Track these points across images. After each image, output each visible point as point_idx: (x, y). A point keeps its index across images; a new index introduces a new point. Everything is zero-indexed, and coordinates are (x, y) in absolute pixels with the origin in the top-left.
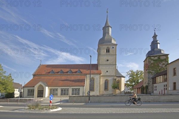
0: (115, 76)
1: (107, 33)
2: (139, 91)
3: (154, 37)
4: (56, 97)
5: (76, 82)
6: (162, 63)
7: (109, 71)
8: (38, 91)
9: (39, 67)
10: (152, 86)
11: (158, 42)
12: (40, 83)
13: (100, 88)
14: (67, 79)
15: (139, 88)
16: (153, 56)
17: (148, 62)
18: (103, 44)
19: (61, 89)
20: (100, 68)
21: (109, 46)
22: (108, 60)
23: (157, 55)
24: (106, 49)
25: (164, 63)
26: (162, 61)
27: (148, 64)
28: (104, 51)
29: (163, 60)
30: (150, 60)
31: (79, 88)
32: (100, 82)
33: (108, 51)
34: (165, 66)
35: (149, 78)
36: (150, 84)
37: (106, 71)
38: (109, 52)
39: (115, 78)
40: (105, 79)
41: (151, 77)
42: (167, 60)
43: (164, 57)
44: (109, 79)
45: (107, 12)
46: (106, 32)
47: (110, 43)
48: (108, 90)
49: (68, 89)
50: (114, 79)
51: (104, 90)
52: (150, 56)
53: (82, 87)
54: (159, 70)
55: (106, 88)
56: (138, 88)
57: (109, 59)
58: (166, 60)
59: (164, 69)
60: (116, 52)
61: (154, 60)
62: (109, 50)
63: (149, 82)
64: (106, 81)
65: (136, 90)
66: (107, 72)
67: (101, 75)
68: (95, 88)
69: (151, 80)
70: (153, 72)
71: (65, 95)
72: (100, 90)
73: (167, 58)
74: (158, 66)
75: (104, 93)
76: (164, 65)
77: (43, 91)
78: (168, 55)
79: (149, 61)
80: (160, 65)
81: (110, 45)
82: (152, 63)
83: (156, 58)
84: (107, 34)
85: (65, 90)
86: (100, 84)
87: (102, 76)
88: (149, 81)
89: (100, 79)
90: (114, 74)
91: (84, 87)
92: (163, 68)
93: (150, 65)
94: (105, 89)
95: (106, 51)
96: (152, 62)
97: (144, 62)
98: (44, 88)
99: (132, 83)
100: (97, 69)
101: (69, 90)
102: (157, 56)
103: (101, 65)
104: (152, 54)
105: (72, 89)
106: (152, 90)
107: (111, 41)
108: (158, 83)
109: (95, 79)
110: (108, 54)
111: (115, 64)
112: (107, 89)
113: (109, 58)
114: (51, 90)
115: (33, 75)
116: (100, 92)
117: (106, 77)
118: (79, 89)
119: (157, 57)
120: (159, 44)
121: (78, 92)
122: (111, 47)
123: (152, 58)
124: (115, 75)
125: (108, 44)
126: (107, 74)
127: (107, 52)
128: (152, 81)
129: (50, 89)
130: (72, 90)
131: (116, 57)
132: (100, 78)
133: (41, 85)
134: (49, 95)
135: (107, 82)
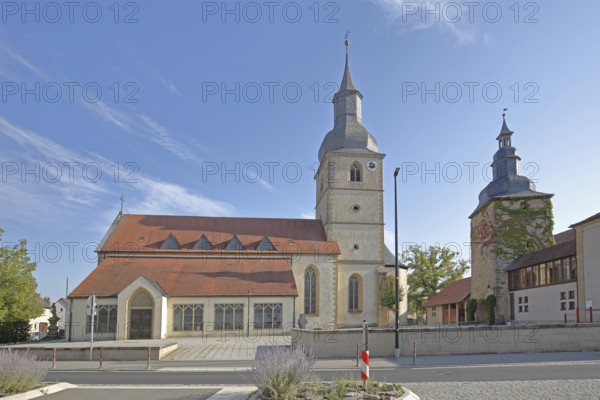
0: (382, 263)
1: (350, 115)
2: (453, 314)
3: (502, 138)
4: (198, 336)
5: (262, 282)
6: (534, 224)
7: (360, 247)
8: (133, 312)
9: (116, 222)
10: (509, 297)
11: (516, 153)
12: (140, 283)
13: (336, 304)
14: (229, 269)
15: (453, 306)
16: (507, 199)
17: (492, 219)
18: (340, 151)
19: (216, 305)
20: (333, 232)
21: (360, 160)
22: (356, 208)
23: (519, 195)
24: (349, 168)
25: (539, 221)
26: (534, 214)
27: (495, 225)
28: (343, 177)
29: (537, 213)
30: (499, 211)
31: (281, 305)
32: (336, 284)
33: (356, 176)
34: (543, 233)
35: (497, 271)
36: (502, 291)
37: (352, 246)
38: (359, 179)
39: (382, 269)
40: (351, 273)
41: (505, 266)
42: (548, 215)
43: (540, 204)
44: (365, 272)
45: (346, 44)
46: (348, 111)
47: (362, 151)
48: (360, 312)
49: (242, 305)
50: (380, 274)
51: (349, 311)
52: (499, 199)
53: (291, 299)
54: (525, 243)
55: (354, 305)
56: (445, 306)
57: (360, 204)
58: (545, 213)
59: (541, 243)
60: (381, 181)
61: (511, 213)
62: (358, 173)
63: (500, 285)
64: (354, 280)
65: (439, 311)
66: (356, 247)
67: (340, 257)
68: (320, 305)
69: (505, 279)
70: (510, 251)
71: (231, 328)
72: (336, 311)
73: (549, 206)
74: (525, 232)
75: (347, 323)
76: (542, 230)
77: (150, 312)
78: (551, 196)
79: (496, 214)
80: (530, 229)
81: (362, 155)
82: (505, 222)
83: (517, 206)
84: (348, 118)
85: (229, 311)
86: (336, 289)
87: (341, 262)
88: (498, 279)
89: (336, 274)
90: (375, 256)
91: (297, 299)
92: (539, 240)
93: (501, 227)
94: (351, 307)
95: (349, 174)
96: (506, 217)
97: (471, 217)
98: (157, 301)
99: (414, 290)
100: (324, 238)
101: (245, 310)
102: (518, 199)
103: (336, 223)
104: (503, 193)
105: (256, 305)
106: (509, 310)
107: (365, 144)
108: (540, 286)
109: (320, 272)
110: (357, 187)
111: (378, 221)
112: (356, 307)
113: (361, 199)
114: (177, 310)
115: (98, 252)
116: (336, 317)
117: (352, 266)
118: (279, 308)
119: (519, 203)
120: (520, 159)
121: (275, 319)
122: (365, 163)
123: (506, 204)
124: (379, 259)
125: (357, 150)
126: (358, 255)
127: (352, 179)
128: (507, 281)
129: (175, 306)
130: (256, 311)
131: (382, 196)
132: (336, 269)
133: (141, 291)
134: (171, 328)
135: (357, 283)
